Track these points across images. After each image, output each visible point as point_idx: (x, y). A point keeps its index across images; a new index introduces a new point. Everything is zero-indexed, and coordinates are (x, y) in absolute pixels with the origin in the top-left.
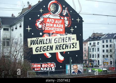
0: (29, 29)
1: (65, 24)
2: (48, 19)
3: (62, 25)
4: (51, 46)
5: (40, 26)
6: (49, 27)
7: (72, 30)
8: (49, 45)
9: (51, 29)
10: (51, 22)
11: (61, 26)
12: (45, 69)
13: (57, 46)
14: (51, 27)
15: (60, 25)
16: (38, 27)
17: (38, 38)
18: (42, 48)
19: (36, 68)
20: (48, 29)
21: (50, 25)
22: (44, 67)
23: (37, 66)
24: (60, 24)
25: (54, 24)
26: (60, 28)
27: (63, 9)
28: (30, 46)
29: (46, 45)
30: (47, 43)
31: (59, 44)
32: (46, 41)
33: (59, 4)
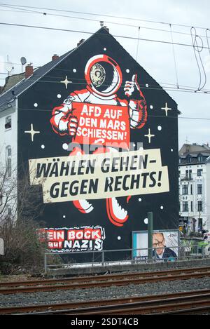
0: (32, 132)
1: (130, 119)
2: (85, 107)
3: (123, 123)
4: (92, 180)
5: (63, 126)
6: (87, 128)
7: (149, 136)
8: (89, 177)
9: (91, 133)
11: (120, 126)
12: (77, 244)
13: (110, 182)
14: (94, 128)
15: (116, 122)
16: (57, 128)
17: (56, 158)
18: (68, 186)
19: (53, 241)
21: (90, 124)
22: (74, 237)
23: (55, 237)
24: (116, 119)
25: (101, 121)
26: (116, 130)
27: (126, 77)
28: (34, 181)
29: (80, 178)
30: (83, 173)
31: (114, 175)
32: (80, 167)
33: (116, 66)
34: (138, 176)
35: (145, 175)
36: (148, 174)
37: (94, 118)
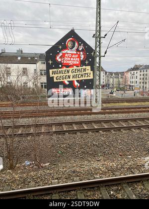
0: (50, 62)
1: (81, 57)
2: (66, 54)
3: (78, 59)
5: (59, 60)
7: (87, 62)
8: (68, 74)
9: (68, 62)
13: (74, 76)
17: (58, 69)
18: (61, 77)
25: (71, 58)
27: (79, 45)
28: (51, 75)
29: (65, 75)
31: (75, 74)
32: (65, 72)
33: (76, 41)
35: (85, 74)
37: (69, 57)
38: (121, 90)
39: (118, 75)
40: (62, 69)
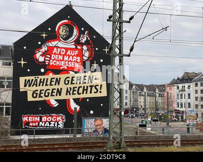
0: (22, 62)
1: (83, 55)
2: (55, 49)
4: (58, 89)
5: (41, 59)
6: (56, 60)
7: (95, 65)
8: (57, 87)
9: (59, 63)
10: (60, 52)
11: (77, 59)
12: (47, 124)
13: (69, 90)
14: (60, 60)
15: (74, 57)
16: (38, 60)
17: (37, 77)
18: (43, 92)
19: (32, 122)
20: (55, 63)
22: (46, 120)
23: (34, 120)
24: (74, 55)
25: (65, 56)
26: (74, 61)
28: (22, 88)
29: (51, 88)
30: (53, 85)
31: (72, 86)
32: (51, 81)
33: (75, 26)
34: (87, 87)
35: (91, 87)
36: (93, 86)
37: (61, 55)
38: (161, 120)
39: (154, 91)
40: (45, 77)
